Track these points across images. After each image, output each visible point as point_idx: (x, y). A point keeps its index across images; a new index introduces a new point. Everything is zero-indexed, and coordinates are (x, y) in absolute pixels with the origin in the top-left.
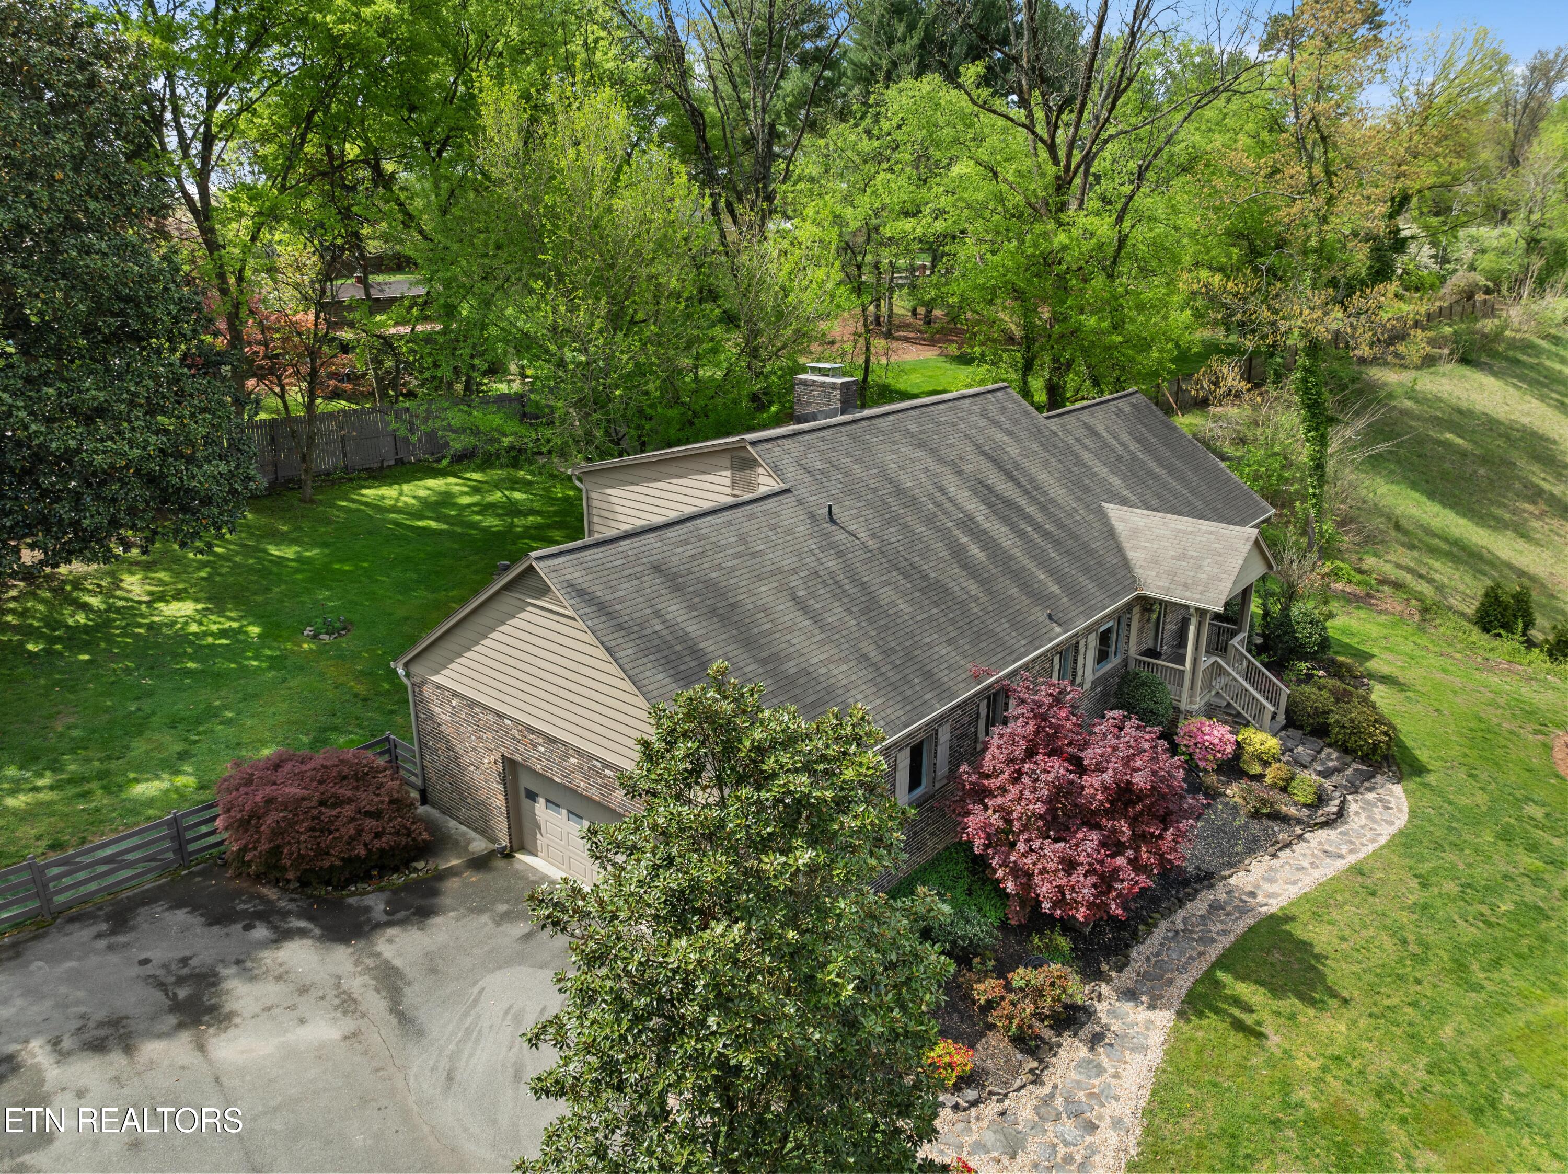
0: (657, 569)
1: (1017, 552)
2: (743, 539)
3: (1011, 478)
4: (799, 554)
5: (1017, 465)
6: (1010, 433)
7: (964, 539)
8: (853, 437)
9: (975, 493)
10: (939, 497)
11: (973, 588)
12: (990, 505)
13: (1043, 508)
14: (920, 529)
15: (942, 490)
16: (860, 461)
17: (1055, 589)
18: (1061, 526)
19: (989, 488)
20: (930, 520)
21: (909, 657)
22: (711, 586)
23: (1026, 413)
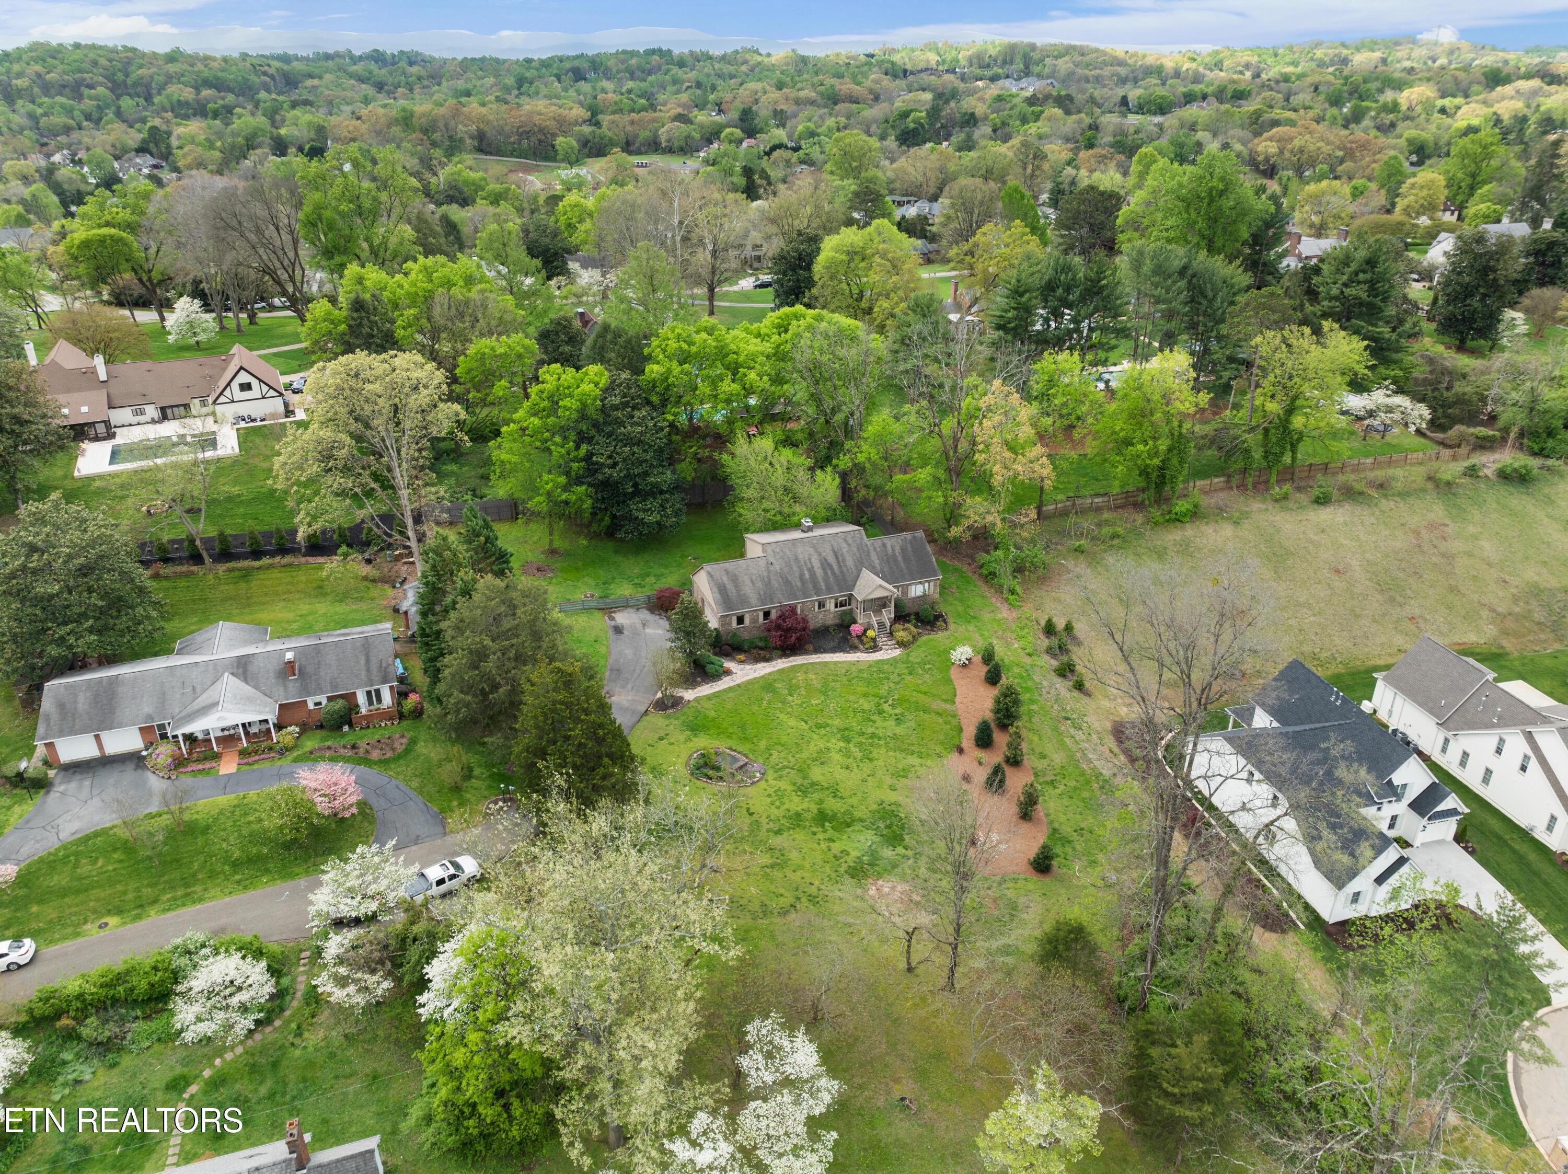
0: (725, 570)
1: (820, 578)
2: (747, 566)
3: (837, 557)
4: (758, 571)
5: (843, 554)
6: (849, 544)
7: (807, 572)
8: (793, 544)
9: (820, 561)
10: (808, 562)
11: (799, 584)
12: (822, 565)
13: (841, 568)
14: (795, 568)
15: (810, 560)
16: (791, 550)
17: (824, 588)
18: (842, 572)
19: (826, 560)
20: (800, 568)
21: (770, 595)
22: (734, 574)
23: (862, 536)
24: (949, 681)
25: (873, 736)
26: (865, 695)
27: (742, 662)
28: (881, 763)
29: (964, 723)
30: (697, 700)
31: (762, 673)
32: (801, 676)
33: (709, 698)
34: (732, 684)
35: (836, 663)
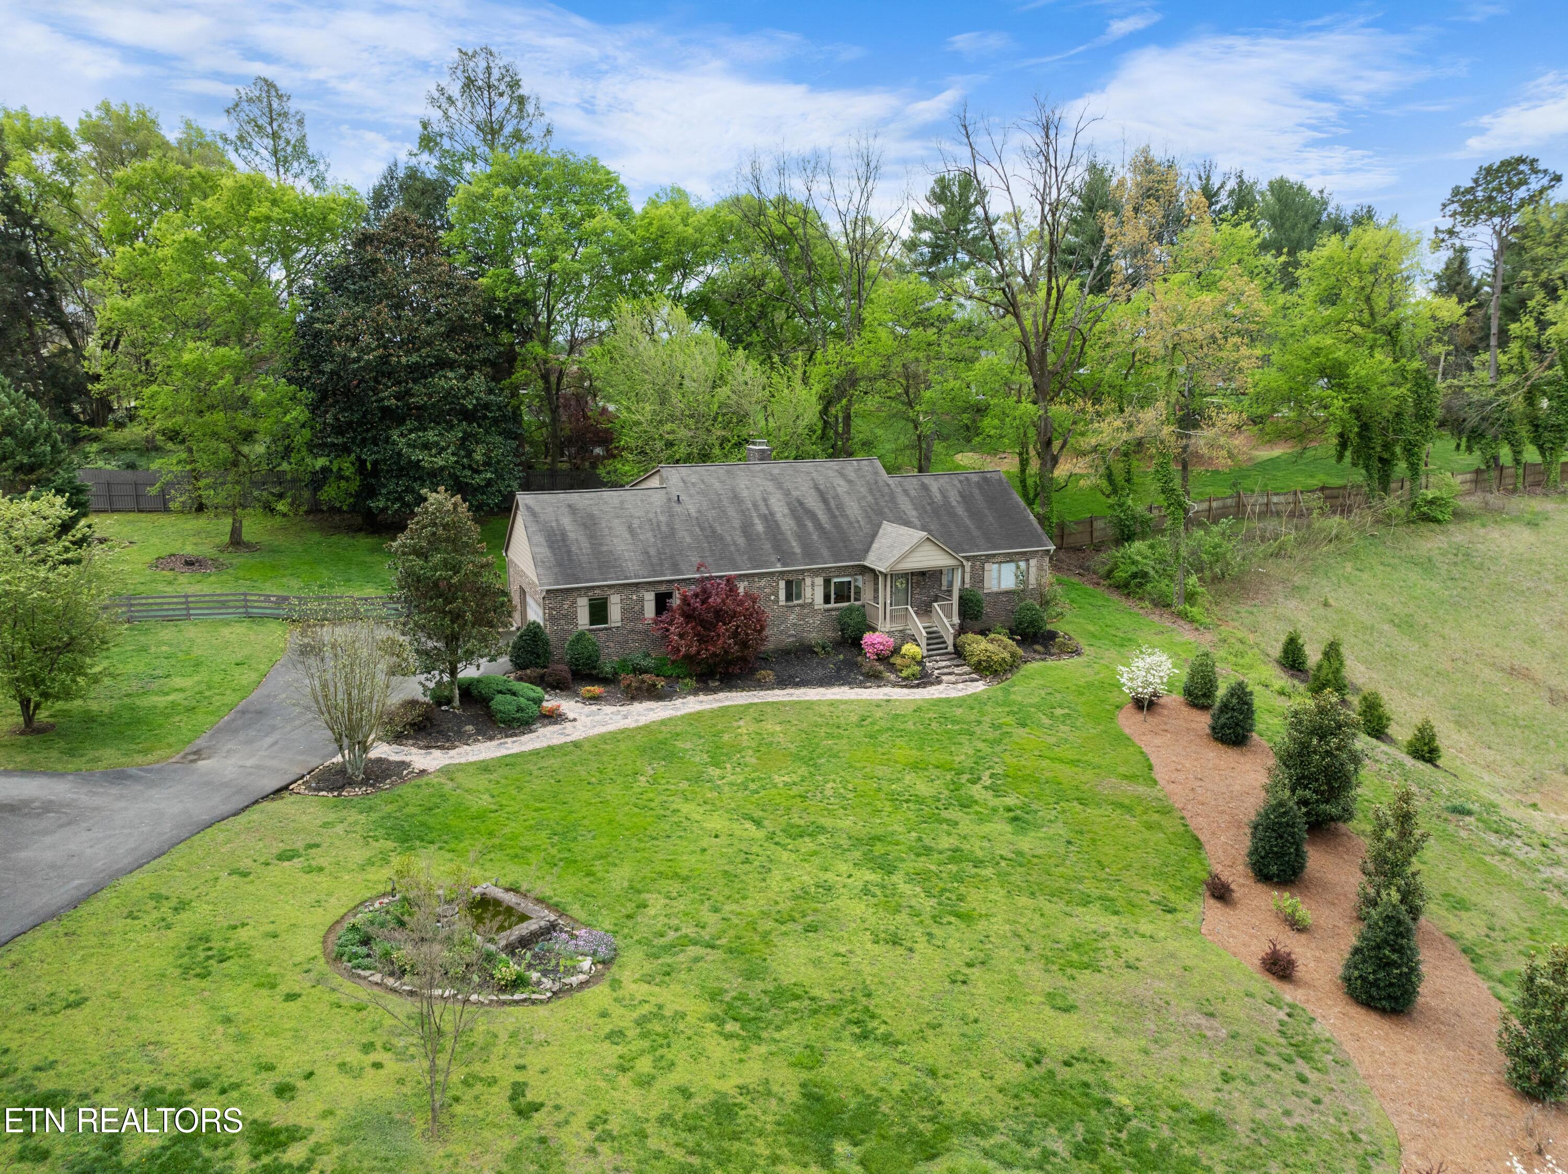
0: (570, 506)
1: (789, 535)
2: (622, 502)
3: (825, 501)
4: (647, 512)
5: (836, 497)
6: (850, 482)
7: (757, 521)
8: (728, 472)
9: (788, 504)
10: (761, 503)
11: (741, 541)
12: (793, 511)
13: (833, 517)
14: (732, 512)
15: (765, 500)
16: (722, 482)
17: (798, 550)
18: (837, 526)
19: (801, 504)
20: (743, 512)
21: (672, 557)
22: (591, 516)
23: (876, 473)
24: (1122, 740)
25: (956, 855)
26: (916, 767)
27: (595, 699)
28: (999, 926)
29: (1200, 825)
30: (447, 772)
31: (643, 721)
32: (745, 727)
33: (485, 767)
34: (557, 740)
35: (832, 703)
